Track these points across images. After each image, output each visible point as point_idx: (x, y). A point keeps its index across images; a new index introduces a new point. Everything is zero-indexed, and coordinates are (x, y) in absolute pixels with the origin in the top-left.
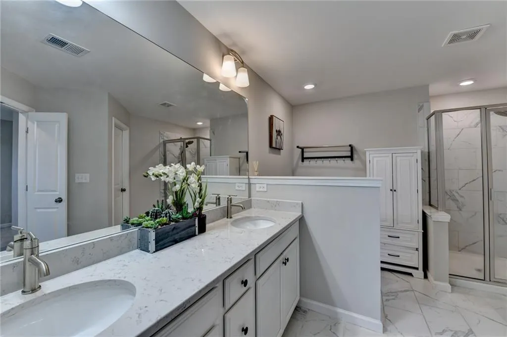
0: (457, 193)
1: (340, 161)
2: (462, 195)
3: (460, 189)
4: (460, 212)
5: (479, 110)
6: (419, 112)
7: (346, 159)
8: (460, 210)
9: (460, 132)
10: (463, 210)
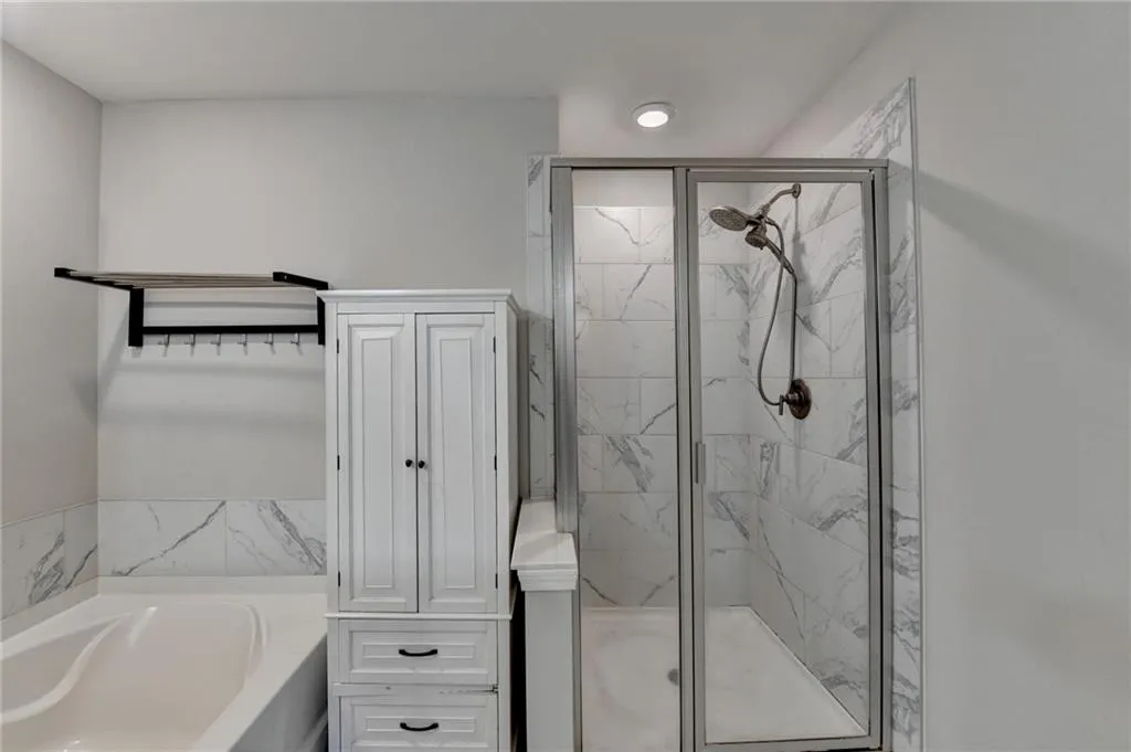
0: (637, 442)
1: (283, 343)
2: (647, 447)
3: (642, 433)
4: (644, 494)
5: (671, 172)
6: (530, 184)
7: (304, 337)
8: (644, 490)
9: (645, 274)
10: (648, 489)
